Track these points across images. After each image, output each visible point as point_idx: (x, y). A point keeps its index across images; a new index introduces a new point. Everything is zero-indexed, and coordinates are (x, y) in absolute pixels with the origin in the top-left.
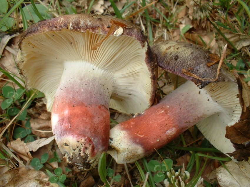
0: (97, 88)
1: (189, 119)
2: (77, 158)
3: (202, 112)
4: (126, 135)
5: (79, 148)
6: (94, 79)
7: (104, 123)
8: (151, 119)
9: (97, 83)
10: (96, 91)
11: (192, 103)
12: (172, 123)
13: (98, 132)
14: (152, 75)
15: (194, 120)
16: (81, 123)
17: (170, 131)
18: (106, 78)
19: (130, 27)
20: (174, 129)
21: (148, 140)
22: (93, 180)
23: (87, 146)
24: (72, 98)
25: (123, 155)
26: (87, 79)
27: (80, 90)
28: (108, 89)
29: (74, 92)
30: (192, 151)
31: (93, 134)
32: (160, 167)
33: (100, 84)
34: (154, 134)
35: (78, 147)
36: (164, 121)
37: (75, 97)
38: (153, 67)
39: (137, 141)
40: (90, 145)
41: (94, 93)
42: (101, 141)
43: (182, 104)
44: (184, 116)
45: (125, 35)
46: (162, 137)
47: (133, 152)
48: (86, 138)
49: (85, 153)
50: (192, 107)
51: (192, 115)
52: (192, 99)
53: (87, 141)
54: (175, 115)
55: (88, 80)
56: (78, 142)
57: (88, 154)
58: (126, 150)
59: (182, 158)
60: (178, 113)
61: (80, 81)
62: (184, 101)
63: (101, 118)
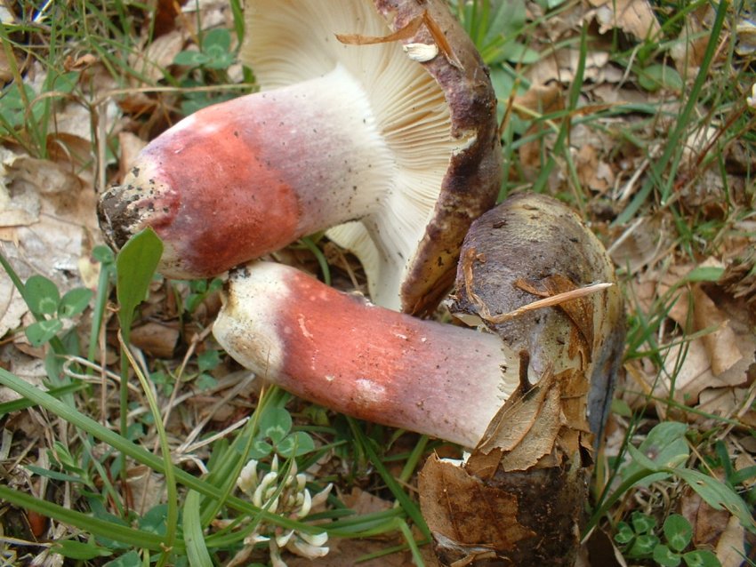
0: (329, 160)
1: (431, 406)
2: (117, 203)
3: (474, 421)
4: (278, 297)
5: (141, 192)
6: (344, 141)
7: (253, 221)
8: (363, 326)
9: (342, 152)
10: (318, 160)
11: (473, 382)
12: (390, 373)
13: (214, 213)
14: (434, 222)
15: (442, 421)
16: (202, 166)
17: (369, 386)
18: (372, 164)
19: (456, 65)
20: (383, 390)
21: (310, 352)
22: (173, 344)
23: (158, 205)
24: (256, 121)
25: (231, 325)
26: (331, 125)
27: (291, 127)
28: (355, 188)
29: (275, 119)
30: (400, 505)
31: (197, 205)
32: (282, 437)
33: (344, 159)
34: (335, 356)
35: (140, 189)
36: (380, 354)
37: (263, 126)
38: (450, 209)
39: (287, 330)
40: (166, 210)
41: (309, 160)
42: (199, 232)
43: (453, 361)
44: (429, 389)
45: (431, 72)
46: (343, 380)
47: (255, 340)
48: (174, 192)
49: (137, 210)
50: (466, 390)
51: (446, 405)
52: (485, 374)
53: (167, 198)
54: (413, 367)
55: (330, 129)
56: (152, 182)
57: (142, 218)
58: (248, 321)
59: (372, 500)
60: (424, 368)
61: (311, 115)
62: (465, 363)
63: (259, 207)
